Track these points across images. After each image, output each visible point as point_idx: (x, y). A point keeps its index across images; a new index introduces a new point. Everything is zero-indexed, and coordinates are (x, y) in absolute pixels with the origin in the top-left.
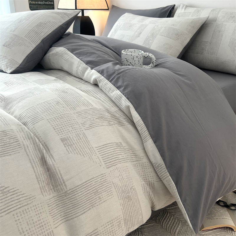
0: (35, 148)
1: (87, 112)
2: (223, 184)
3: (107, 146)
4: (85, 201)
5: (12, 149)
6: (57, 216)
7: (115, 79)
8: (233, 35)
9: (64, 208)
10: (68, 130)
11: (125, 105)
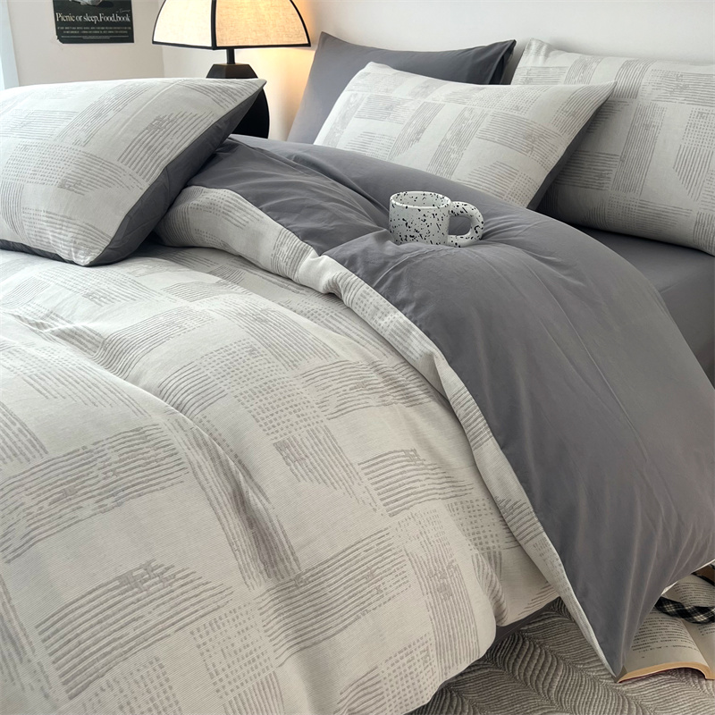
0: (217, 470)
1: (327, 374)
2: (676, 549)
3: (384, 460)
4: (346, 597)
5: (164, 473)
6: (280, 638)
7: (388, 283)
8: (685, 138)
9: (294, 617)
10: (288, 420)
11: (420, 352)
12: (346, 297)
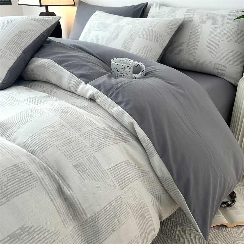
1: (93, 133)
3: (117, 167)
4: (106, 226)
5: (27, 183)
7: (114, 95)
8: (210, 36)
10: (79, 155)
11: (128, 122)
12: (98, 101)
